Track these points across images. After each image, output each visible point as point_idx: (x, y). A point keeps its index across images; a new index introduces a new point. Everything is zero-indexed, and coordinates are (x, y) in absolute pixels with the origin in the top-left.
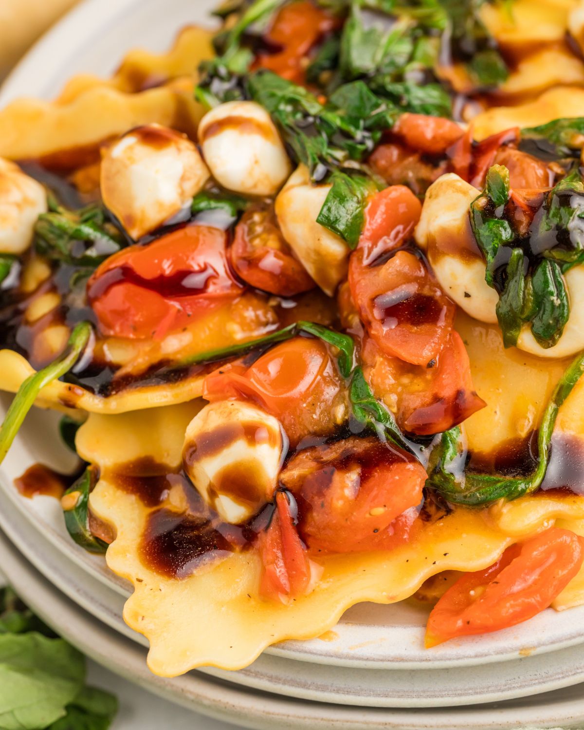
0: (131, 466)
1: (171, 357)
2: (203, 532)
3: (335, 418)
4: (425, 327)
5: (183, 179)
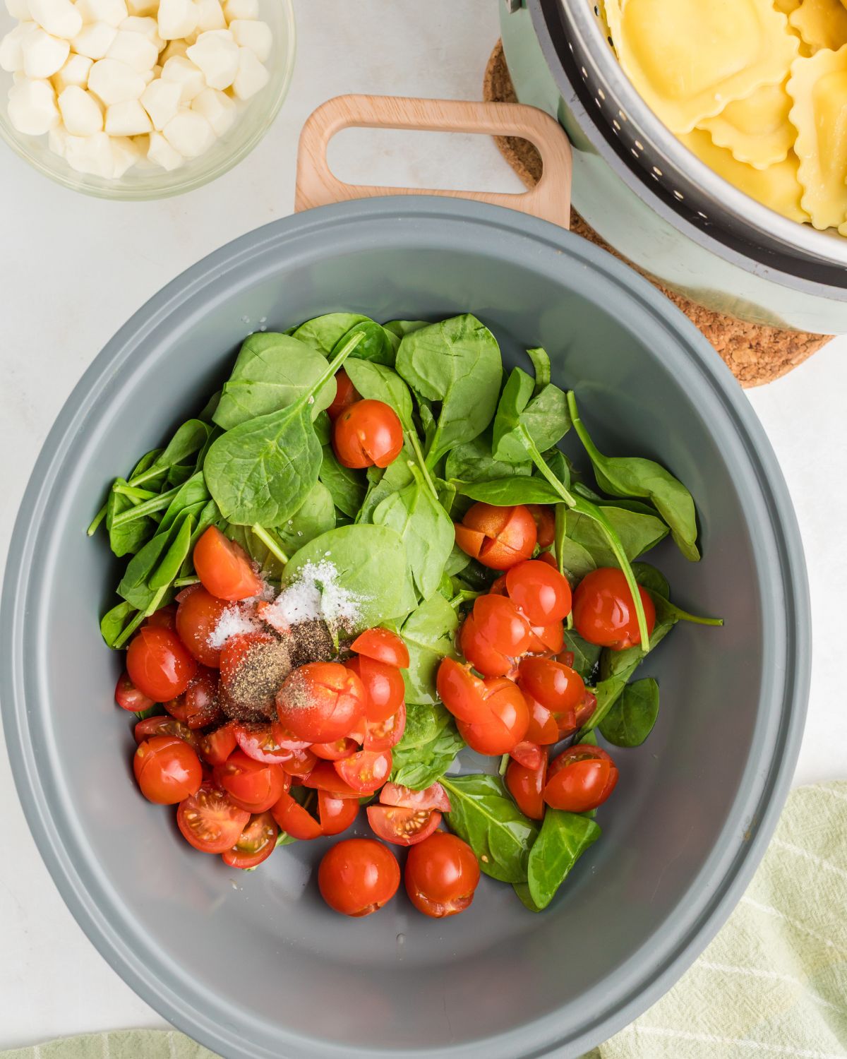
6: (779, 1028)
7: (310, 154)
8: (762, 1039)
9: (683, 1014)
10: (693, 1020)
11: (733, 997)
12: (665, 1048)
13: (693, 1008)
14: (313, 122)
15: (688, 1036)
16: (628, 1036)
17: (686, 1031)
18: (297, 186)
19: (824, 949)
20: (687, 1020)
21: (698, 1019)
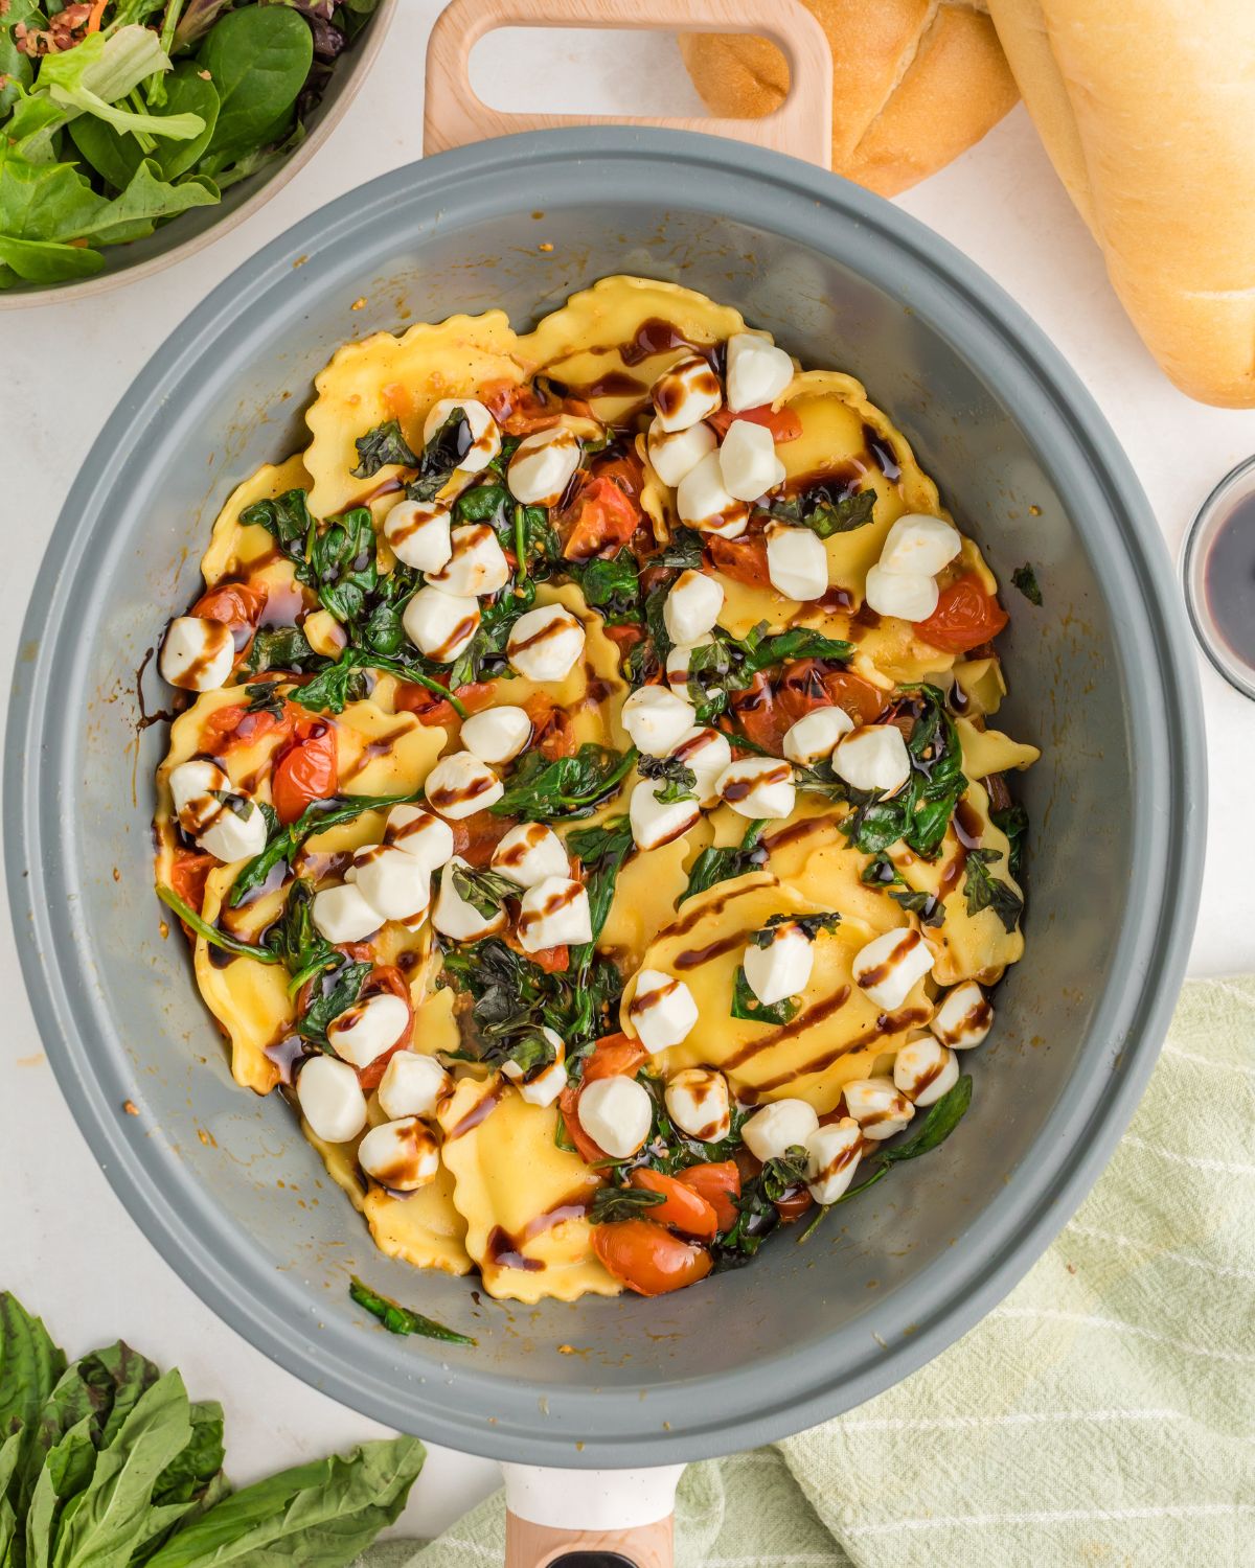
6: (1057, 1387)
7: (444, 68)
8: (1036, 1409)
9: (912, 1394)
10: (929, 1401)
11: (983, 1355)
12: (893, 1447)
13: (926, 1382)
14: (446, 20)
15: (925, 1424)
16: (833, 1439)
17: (921, 1417)
18: (426, 116)
19: (1116, 1252)
20: (920, 1402)
21: (937, 1397)
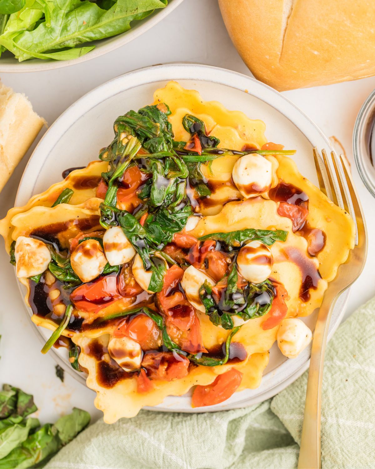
0: (91, 346)
1: (101, 316)
2: (116, 372)
3: (158, 345)
4: (186, 318)
5: (100, 266)
